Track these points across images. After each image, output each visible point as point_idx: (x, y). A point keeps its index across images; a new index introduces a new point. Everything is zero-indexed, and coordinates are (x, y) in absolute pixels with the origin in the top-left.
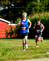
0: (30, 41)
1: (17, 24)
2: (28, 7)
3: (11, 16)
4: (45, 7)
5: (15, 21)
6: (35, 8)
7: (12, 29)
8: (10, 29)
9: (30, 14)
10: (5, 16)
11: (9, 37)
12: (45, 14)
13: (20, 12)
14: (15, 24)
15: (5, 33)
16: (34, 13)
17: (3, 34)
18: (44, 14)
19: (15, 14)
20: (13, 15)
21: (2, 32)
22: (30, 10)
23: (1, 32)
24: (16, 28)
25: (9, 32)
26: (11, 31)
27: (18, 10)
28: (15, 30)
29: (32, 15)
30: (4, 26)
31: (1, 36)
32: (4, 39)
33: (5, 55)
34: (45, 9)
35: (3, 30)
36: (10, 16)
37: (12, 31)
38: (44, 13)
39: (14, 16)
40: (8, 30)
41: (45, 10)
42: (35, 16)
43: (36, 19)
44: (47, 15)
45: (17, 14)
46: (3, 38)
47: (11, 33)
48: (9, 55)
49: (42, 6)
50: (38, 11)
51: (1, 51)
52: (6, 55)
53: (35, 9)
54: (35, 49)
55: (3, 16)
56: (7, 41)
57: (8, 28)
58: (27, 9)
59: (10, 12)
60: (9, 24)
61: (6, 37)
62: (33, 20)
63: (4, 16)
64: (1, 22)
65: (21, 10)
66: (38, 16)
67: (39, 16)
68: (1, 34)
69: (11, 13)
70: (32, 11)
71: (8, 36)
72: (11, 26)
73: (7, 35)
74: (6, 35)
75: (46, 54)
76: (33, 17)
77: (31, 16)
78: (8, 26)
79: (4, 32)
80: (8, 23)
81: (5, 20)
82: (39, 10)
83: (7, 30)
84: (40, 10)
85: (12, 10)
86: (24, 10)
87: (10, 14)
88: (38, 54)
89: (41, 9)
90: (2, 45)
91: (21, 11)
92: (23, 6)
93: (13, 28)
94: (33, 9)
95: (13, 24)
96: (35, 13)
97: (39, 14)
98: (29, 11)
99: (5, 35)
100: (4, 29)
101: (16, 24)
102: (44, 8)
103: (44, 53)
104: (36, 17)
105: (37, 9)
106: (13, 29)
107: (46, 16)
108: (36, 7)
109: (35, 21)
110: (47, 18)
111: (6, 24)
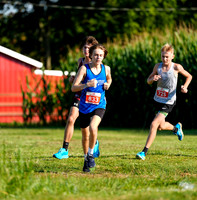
0: (117, 139)
1: (66, 73)
2: (111, 7)
3: (44, 38)
4: (178, 9)
5: (61, 61)
6: (137, 9)
7: (46, 88)
8: (40, 88)
9: (118, 35)
10: (24, 38)
11: (36, 119)
12: (177, 34)
13: (81, 25)
14: (61, 69)
15: (20, 104)
16: (135, 31)
17: (11, 108)
18: (174, 36)
19: (61, 32)
20: (52, 37)
21: (11, 100)
22: (118, 16)
23: (5, 100)
24: (62, 85)
25: (34, 102)
26: (44, 99)
27: (73, 19)
28: (58, 95)
29: (127, 39)
30: (19, 78)
31: (6, 117)
32: (16, 126)
33: (18, 190)
34: (179, 15)
35: (13, 95)
36: (41, 39)
37: (50, 98)
38: (174, 30)
39: (57, 40)
40: (34, 95)
41: (179, 20)
42: (137, 42)
43: (141, 52)
44: (184, 38)
45: (69, 32)
46: (12, 123)
47: (45, 107)
48: (36, 192)
49: (165, 3)
50: (149, 22)
51: (5, 174)
52: (22, 189)
53: (138, 13)
54: (136, 171)
55: (15, 41)
56: (26, 137)
57: (34, 85)
58: (107, 15)
59: (42, 25)
60: (38, 72)
61: (25, 119)
62: (131, 57)
63: (18, 38)
64: (8, 62)
65: (86, 16)
66: (150, 42)
67: (155, 42)
68: (5, 108)
69: (46, 28)
70: (127, 20)
71: (31, 116)
72: (44, 79)
73: (28, 113)
74: (25, 111)
75: (178, 190)
76: (129, 45)
77: (123, 41)
78: (35, 77)
79: (16, 100)
80: (33, 68)
81: (22, 53)
82: (153, 19)
83: (30, 95)
84: (158, 18)
85: (50, 18)
86: (95, 18)
87: (43, 31)
88: (149, 189)
89: (162, 15)
90: (10, 152)
91: (84, 21)
92: (93, 3)
93: (53, 85)
94: (132, 13)
95: (53, 69)
96: (139, 31)
97: (156, 34)
98: (114, 22)
99: (21, 113)
100: (16, 91)
101: (66, 69)
102: (173, 10)
103: (173, 184)
104: (140, 45)
105: (145, 17)
106: (52, 92)
107: (181, 41)
108: (142, 8)
109: (136, 61)
110: (185, 51)
111: (25, 69)
